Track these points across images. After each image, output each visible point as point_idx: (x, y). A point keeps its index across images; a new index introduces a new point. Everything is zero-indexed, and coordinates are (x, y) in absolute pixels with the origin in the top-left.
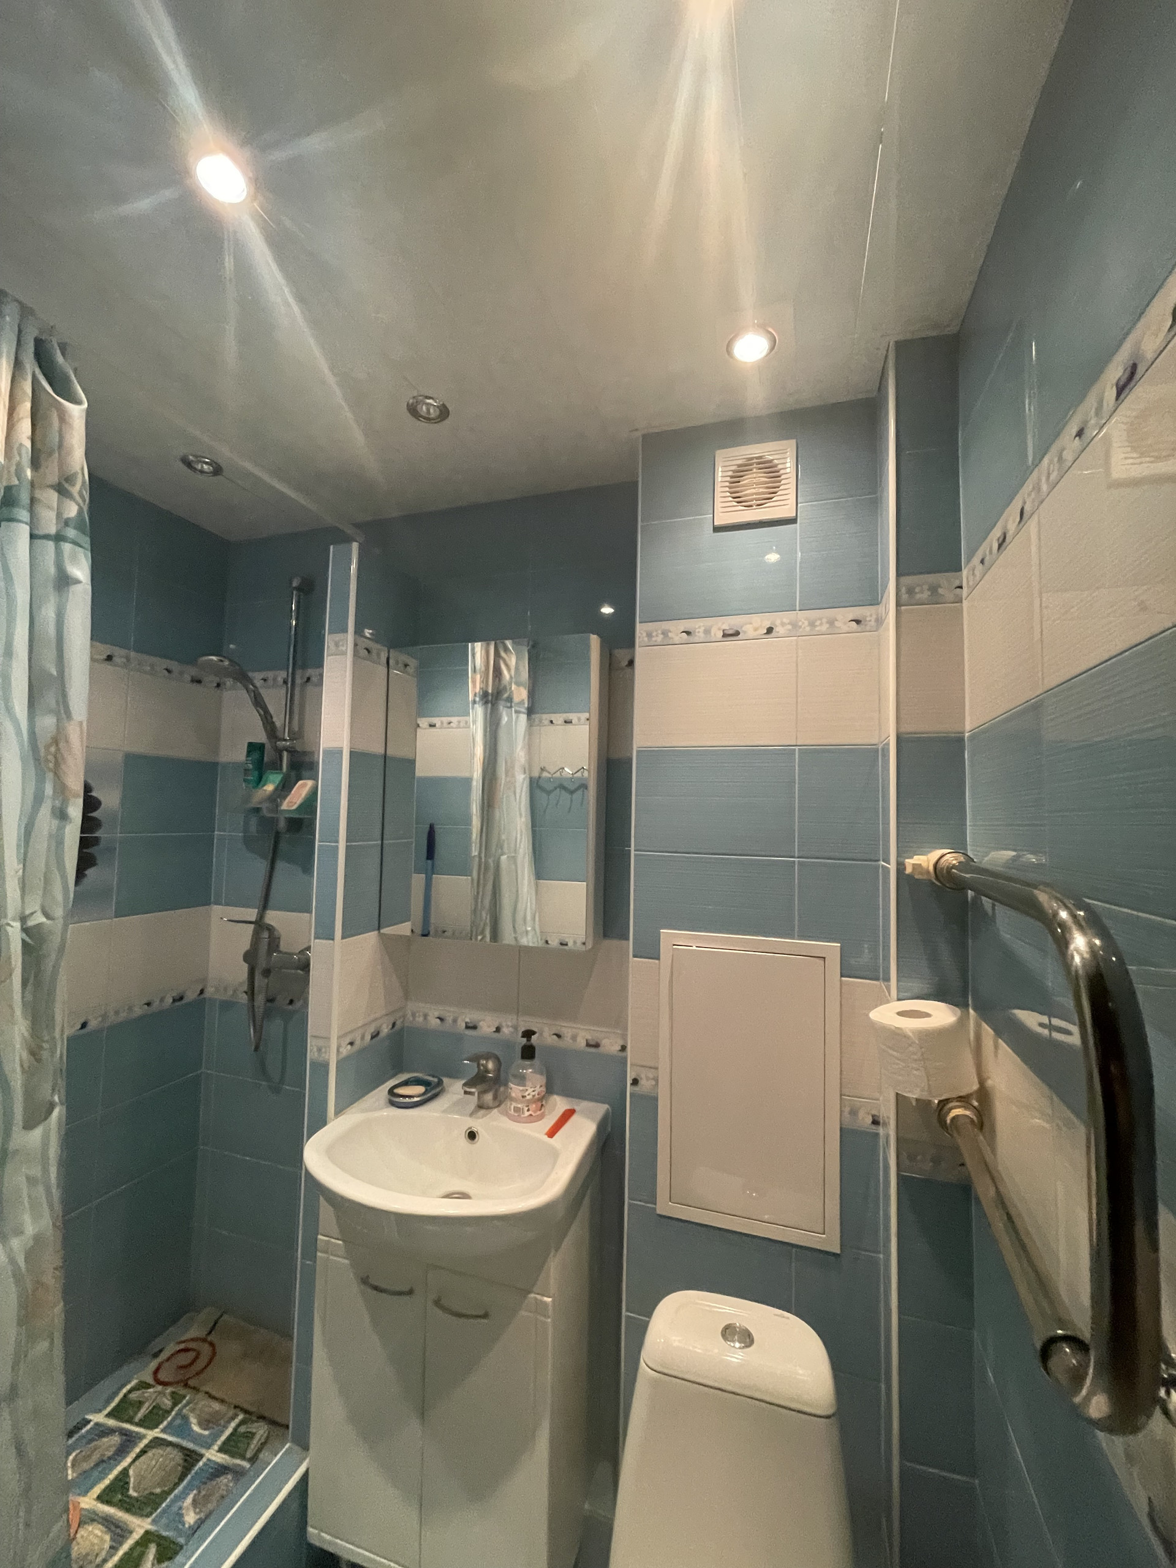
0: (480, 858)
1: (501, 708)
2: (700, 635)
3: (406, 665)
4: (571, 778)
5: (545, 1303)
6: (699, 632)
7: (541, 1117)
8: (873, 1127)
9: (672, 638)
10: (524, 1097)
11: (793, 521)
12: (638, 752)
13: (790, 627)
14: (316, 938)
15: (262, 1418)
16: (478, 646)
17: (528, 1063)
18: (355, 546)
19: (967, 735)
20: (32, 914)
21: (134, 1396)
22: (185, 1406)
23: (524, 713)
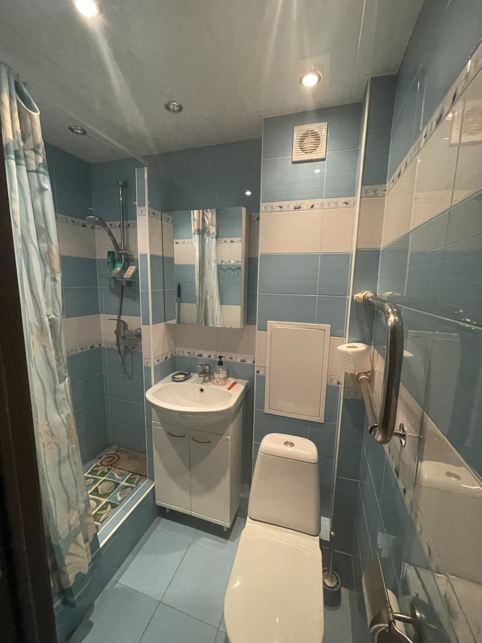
0: (199, 297)
1: (205, 236)
2: (285, 208)
3: (168, 219)
4: (234, 265)
5: (229, 439)
6: (285, 207)
7: (225, 384)
8: (338, 385)
9: (275, 209)
10: (219, 377)
11: (324, 160)
12: (260, 255)
13: (320, 205)
14: (143, 324)
15: (137, 474)
16: (195, 211)
17: (220, 367)
18: (146, 169)
19: (381, 249)
20: (50, 314)
21: (95, 469)
22: (112, 471)
23: (214, 238)
